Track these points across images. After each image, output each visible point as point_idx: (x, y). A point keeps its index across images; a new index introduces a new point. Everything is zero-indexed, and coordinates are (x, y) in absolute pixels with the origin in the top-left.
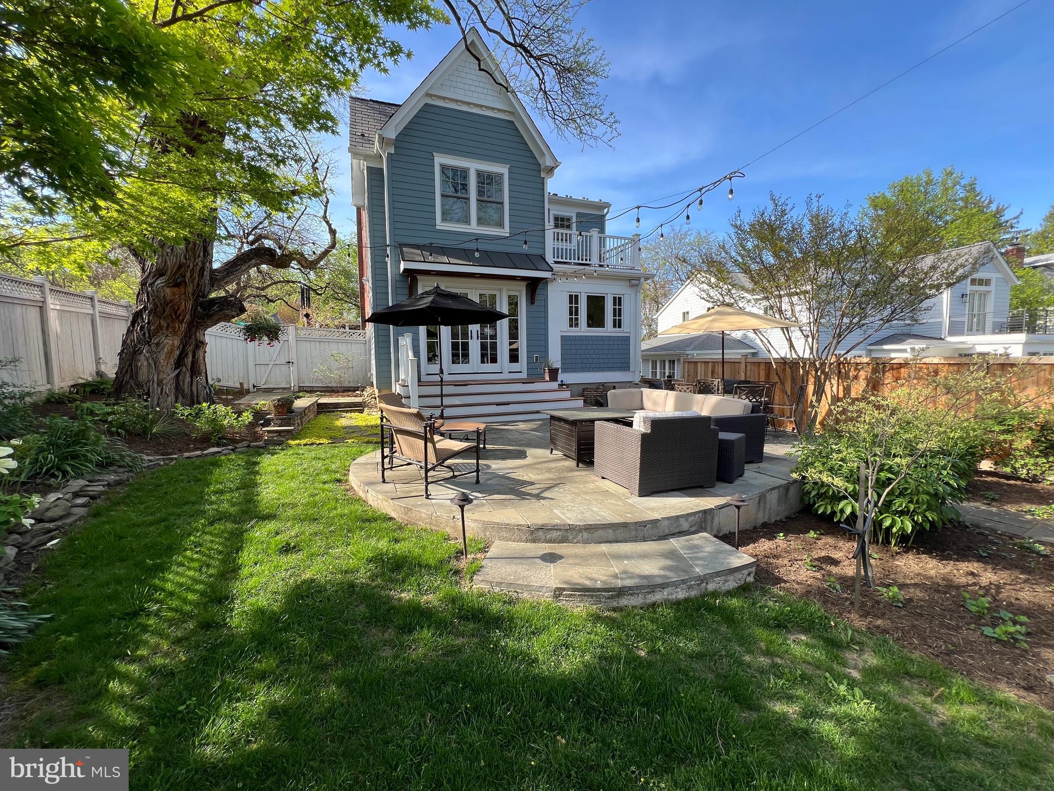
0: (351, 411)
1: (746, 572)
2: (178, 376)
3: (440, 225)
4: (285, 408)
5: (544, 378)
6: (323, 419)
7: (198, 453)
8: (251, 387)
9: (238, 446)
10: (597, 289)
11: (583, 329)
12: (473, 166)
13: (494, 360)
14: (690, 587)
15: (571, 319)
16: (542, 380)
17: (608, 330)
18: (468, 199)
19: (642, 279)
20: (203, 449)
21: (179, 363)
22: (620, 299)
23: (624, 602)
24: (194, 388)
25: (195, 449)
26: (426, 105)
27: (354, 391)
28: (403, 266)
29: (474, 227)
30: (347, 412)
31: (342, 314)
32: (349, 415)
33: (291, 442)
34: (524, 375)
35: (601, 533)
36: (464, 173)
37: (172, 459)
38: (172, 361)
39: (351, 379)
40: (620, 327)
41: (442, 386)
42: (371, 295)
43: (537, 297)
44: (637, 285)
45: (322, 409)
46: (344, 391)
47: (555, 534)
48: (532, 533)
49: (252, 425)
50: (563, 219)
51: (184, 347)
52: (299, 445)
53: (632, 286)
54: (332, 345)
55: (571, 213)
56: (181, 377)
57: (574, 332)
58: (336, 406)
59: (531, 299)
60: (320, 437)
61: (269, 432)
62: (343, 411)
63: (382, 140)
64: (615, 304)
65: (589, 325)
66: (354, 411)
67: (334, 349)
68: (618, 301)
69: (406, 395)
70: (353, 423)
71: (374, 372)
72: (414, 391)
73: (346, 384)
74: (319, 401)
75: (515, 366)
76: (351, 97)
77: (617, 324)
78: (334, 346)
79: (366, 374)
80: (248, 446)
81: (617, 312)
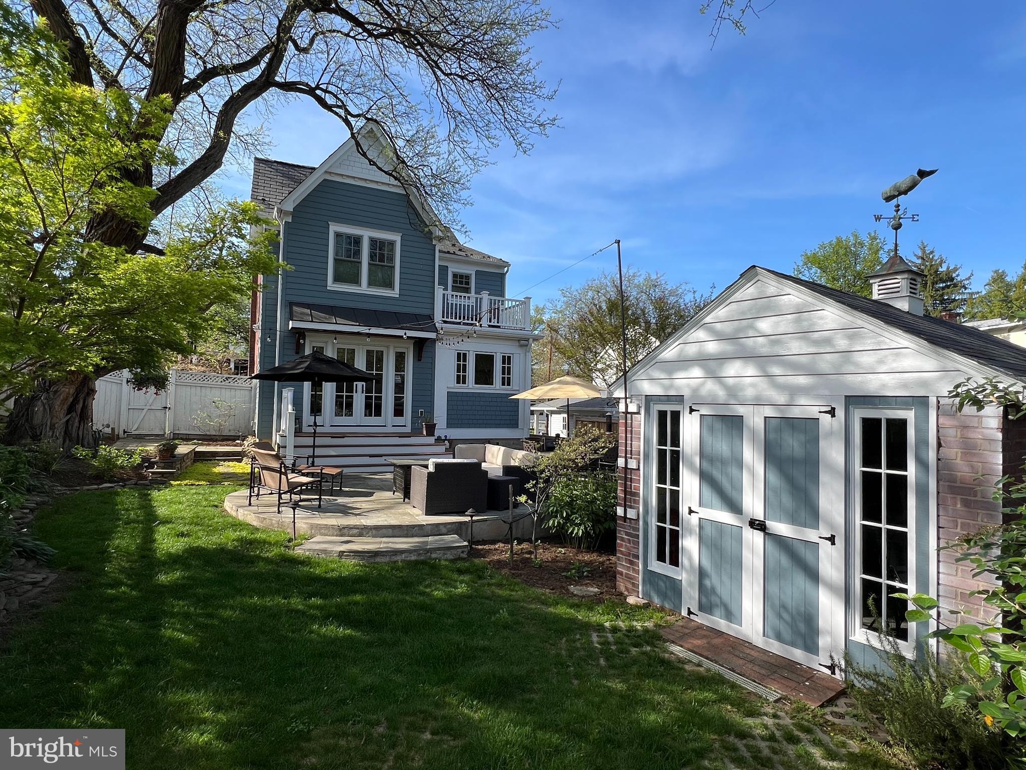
0: (229, 460)
1: (460, 550)
2: (67, 421)
3: (331, 285)
4: (168, 452)
5: (422, 433)
6: (200, 467)
7: (96, 486)
8: (121, 433)
9: (127, 483)
10: (485, 348)
11: (471, 386)
12: (367, 234)
13: (378, 413)
14: (419, 554)
15: (458, 377)
16: (420, 434)
17: (497, 387)
18: (360, 263)
19: (531, 340)
20: (99, 484)
21: (71, 409)
22: (509, 358)
23: (378, 559)
24: (81, 433)
25: (93, 484)
26: (325, 180)
27: (235, 440)
28: (291, 325)
29: (364, 288)
30: (224, 461)
31: (227, 347)
32: (227, 463)
33: (172, 482)
34: (408, 429)
35: (384, 531)
36: (357, 241)
37: (77, 490)
38: (65, 407)
39: (231, 428)
40: (509, 384)
41: (314, 437)
42: (259, 345)
43: (424, 354)
44: (527, 346)
45: (199, 457)
46: (223, 440)
47: (355, 531)
48: (340, 530)
49: (140, 466)
50: (461, 276)
51: (77, 394)
52: (179, 485)
53: (521, 346)
54: (214, 391)
55: (471, 271)
56: (70, 422)
57: (461, 388)
58: (214, 454)
59: (418, 356)
60: (199, 480)
61: (153, 473)
62: (221, 460)
63: (280, 211)
64: (504, 363)
65: (477, 382)
66: (232, 460)
67: (215, 395)
68: (507, 360)
69: (283, 445)
70: (231, 470)
71: (256, 421)
72: (291, 441)
73: (226, 433)
74: (197, 450)
75: (399, 420)
76: (256, 159)
77: (506, 382)
78: (216, 392)
79: (249, 422)
80: (136, 484)
81: (506, 371)
